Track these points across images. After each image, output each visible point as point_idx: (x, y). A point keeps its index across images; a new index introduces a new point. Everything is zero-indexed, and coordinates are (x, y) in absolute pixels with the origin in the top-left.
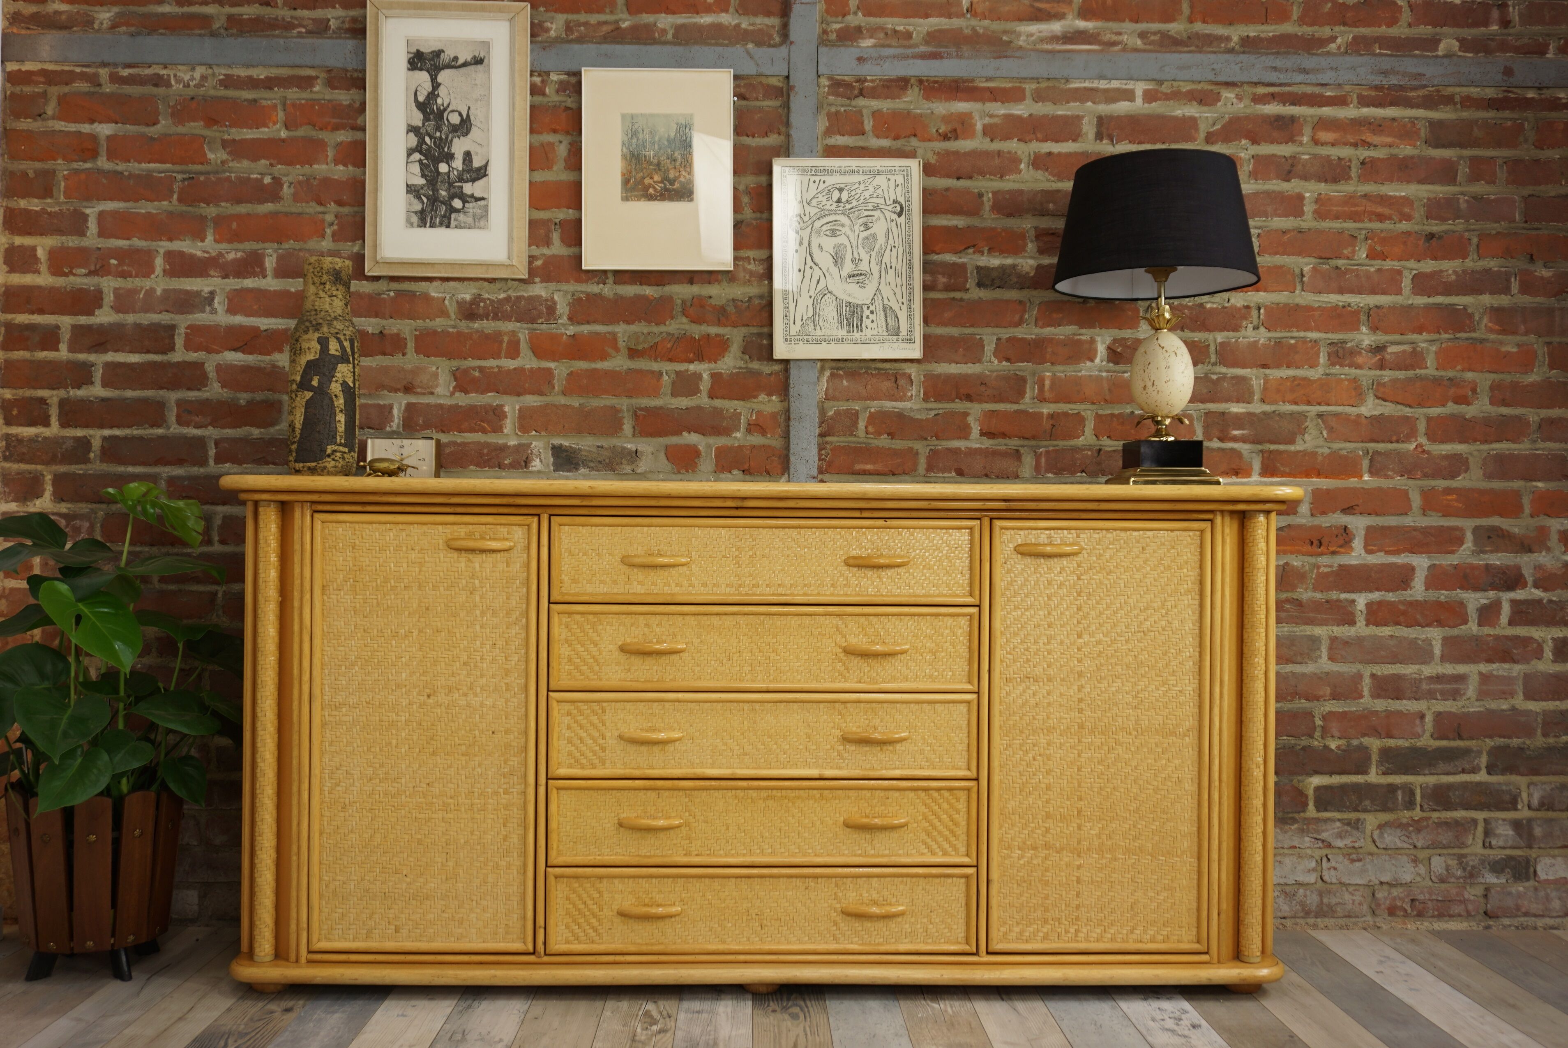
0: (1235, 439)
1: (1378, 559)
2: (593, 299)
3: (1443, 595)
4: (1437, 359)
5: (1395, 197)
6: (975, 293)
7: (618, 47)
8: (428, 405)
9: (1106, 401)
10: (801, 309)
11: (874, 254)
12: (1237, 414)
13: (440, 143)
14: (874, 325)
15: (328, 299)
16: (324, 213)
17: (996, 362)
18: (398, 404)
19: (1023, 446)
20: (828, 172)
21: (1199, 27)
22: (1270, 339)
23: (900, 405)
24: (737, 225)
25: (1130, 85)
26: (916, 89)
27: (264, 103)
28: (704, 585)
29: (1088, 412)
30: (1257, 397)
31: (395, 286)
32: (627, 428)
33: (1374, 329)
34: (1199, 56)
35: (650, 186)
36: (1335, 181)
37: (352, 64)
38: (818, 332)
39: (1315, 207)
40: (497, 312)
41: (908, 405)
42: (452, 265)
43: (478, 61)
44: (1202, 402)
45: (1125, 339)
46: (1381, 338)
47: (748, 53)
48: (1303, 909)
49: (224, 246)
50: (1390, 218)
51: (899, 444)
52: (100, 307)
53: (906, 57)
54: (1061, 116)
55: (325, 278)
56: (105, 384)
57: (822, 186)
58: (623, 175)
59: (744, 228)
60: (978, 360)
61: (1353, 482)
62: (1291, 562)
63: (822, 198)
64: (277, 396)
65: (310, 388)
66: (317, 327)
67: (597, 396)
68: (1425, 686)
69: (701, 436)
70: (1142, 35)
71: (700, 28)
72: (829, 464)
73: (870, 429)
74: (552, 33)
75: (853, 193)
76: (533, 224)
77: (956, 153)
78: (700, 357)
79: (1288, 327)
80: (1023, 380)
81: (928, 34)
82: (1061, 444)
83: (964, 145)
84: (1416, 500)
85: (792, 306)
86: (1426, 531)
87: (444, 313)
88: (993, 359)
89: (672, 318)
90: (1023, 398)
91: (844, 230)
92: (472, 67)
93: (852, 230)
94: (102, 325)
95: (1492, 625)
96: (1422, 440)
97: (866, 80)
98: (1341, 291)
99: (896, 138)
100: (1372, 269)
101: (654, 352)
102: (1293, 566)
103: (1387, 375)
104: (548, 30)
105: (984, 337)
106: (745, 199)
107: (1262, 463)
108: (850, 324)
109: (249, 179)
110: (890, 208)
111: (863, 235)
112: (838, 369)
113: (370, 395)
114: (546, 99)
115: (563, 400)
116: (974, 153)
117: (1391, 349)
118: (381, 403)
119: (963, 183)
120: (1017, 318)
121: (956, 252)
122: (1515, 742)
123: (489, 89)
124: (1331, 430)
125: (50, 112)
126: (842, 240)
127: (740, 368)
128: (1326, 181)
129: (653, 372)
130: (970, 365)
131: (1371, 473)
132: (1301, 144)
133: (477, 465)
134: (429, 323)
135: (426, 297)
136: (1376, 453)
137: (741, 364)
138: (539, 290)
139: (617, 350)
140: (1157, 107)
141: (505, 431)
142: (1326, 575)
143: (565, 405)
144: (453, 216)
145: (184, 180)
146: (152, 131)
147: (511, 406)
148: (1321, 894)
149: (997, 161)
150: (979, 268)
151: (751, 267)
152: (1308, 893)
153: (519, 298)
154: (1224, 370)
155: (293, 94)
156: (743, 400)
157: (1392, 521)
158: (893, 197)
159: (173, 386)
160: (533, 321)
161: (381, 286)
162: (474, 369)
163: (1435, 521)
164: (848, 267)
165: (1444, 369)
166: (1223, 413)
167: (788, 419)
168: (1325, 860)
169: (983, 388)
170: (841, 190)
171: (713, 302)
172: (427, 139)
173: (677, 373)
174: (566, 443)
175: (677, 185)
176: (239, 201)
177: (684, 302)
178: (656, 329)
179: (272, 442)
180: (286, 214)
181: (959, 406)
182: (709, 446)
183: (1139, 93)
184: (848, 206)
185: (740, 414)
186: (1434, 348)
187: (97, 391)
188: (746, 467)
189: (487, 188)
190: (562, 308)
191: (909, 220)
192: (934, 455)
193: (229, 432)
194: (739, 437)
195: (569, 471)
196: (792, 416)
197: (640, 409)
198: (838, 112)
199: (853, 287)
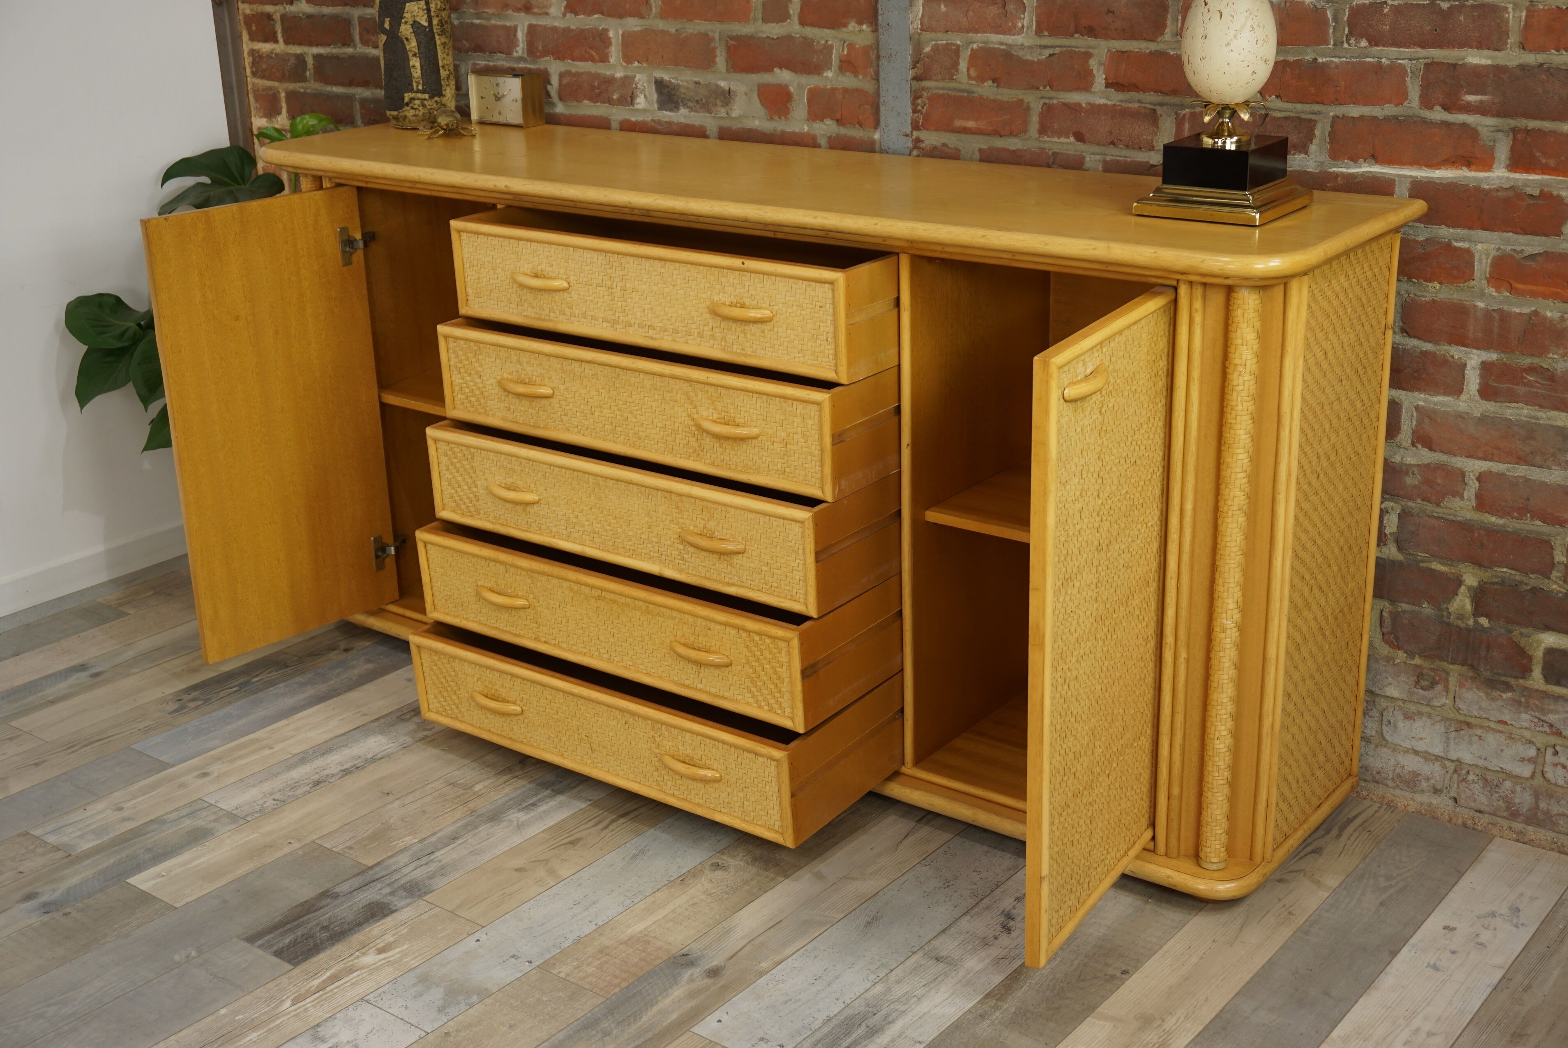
0: (1468, 109)
8: (545, 28)
12: (1477, 66)
18: (521, 25)
19: (1161, 105)
23: (1007, 39)
32: (721, 60)
41: (1018, 39)
44: (1422, 47)
48: (1508, 808)
51: (1007, 95)
62: (1542, 312)
65: (384, 31)
67: (690, 20)
69: (793, 74)
72: (926, 118)
73: (973, 73)
80: (1164, 7)
90: (1162, 33)
102: (1545, 318)
107: (1512, 149)
113: (498, 16)
115: (661, 25)
118: (508, 24)
133: (590, 99)
141: (612, 60)
143: (664, 32)
147: (616, 30)
148: (1537, 795)
152: (1518, 789)
156: (833, 28)
166: (1455, 66)
167: (878, 57)
168: (1550, 751)
169: (1110, 18)
174: (666, 78)
181: (1080, 42)
182: (800, 87)
185: (831, 46)
187: (303, 7)
188: (838, 116)
192: (1048, 110)
194: (831, 77)
195: (671, 110)
196: (882, 53)
197: (732, 38)
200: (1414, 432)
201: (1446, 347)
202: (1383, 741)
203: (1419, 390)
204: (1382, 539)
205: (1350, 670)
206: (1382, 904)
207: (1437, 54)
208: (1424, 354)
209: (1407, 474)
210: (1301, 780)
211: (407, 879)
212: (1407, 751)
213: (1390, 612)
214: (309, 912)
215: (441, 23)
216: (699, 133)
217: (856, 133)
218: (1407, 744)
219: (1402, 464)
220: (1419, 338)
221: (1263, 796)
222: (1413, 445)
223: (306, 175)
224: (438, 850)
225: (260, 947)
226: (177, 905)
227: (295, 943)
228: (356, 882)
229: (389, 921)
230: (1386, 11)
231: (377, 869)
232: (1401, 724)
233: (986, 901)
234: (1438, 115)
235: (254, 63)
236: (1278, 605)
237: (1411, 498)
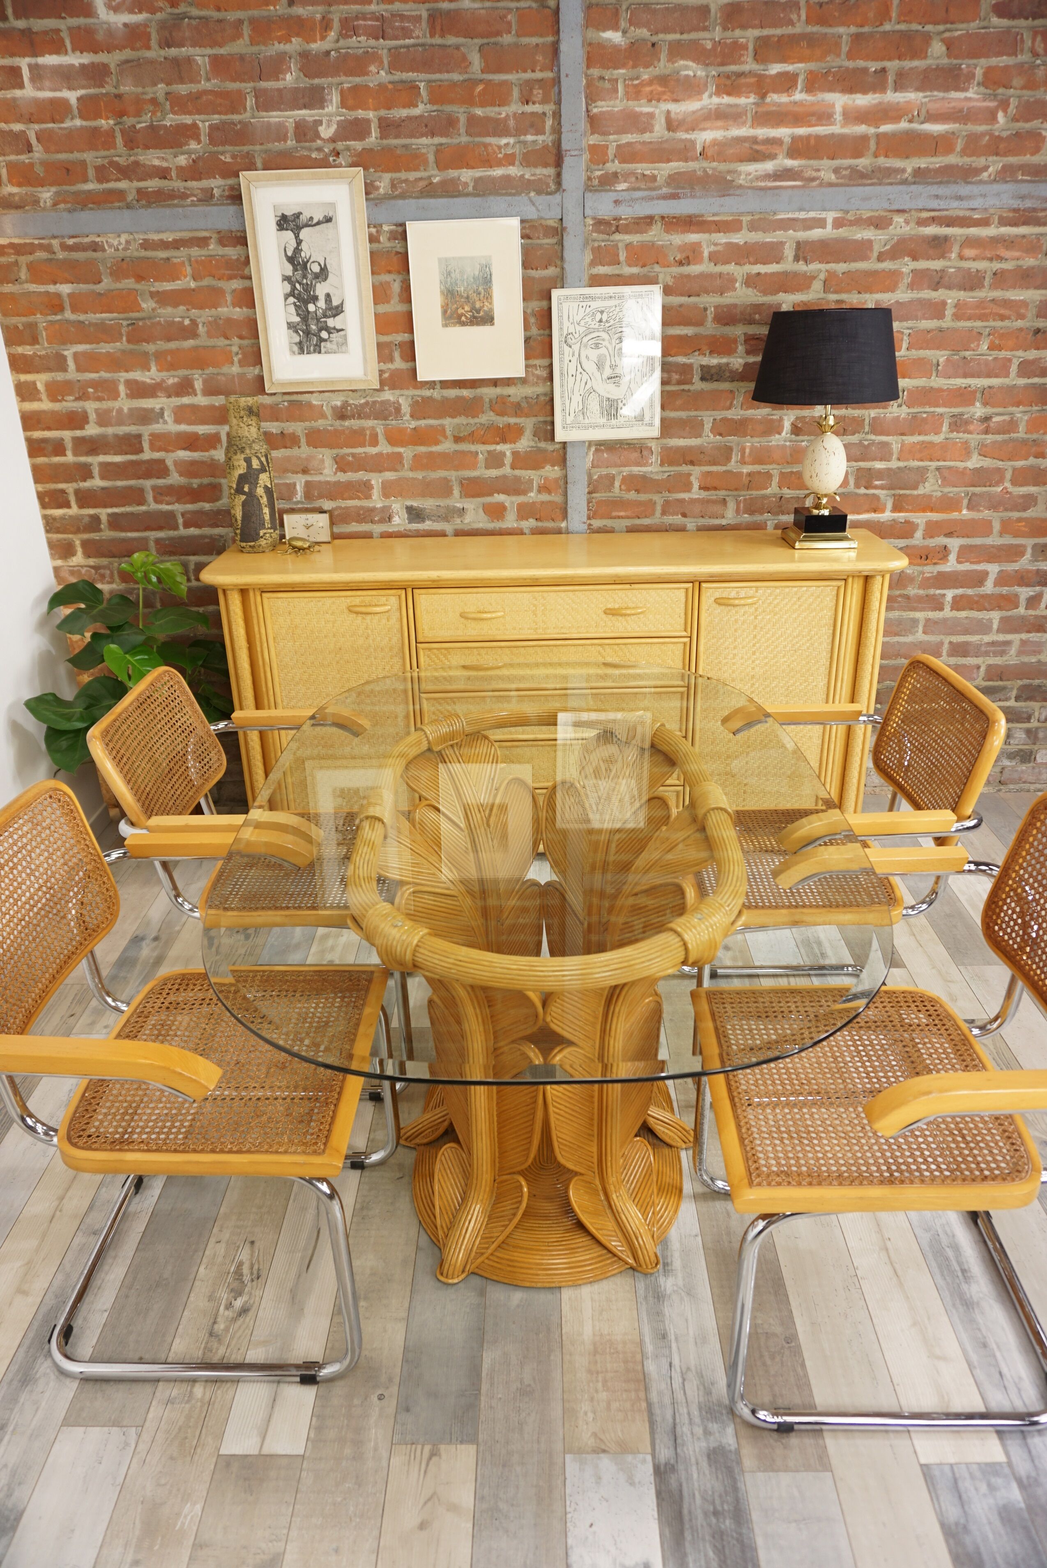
0: (876, 487)
1: (966, 567)
2: (427, 400)
3: (1005, 590)
4: (1027, 426)
5: (1015, 301)
6: (698, 385)
7: (432, 201)
8: (320, 482)
9: (788, 463)
10: (574, 405)
12: (879, 469)
13: (308, 288)
14: (626, 414)
15: (246, 429)
16: (231, 345)
17: (712, 436)
18: (300, 482)
19: (728, 496)
20: (592, 298)
21: (882, 161)
22: (908, 414)
23: (644, 469)
24: (527, 340)
25: (823, 215)
26: (659, 224)
27: (175, 260)
28: (514, 629)
29: (775, 471)
30: (895, 457)
31: (287, 398)
32: (456, 492)
33: (985, 404)
34: (878, 189)
35: (462, 315)
36: (972, 289)
37: (235, 227)
38: (587, 421)
39: (954, 310)
40: (359, 413)
41: (649, 469)
42: (326, 382)
43: (328, 220)
44: (856, 462)
45: (804, 417)
46: (989, 410)
47: (531, 201)
49: (164, 374)
50: (1009, 318)
51: (643, 497)
52: (88, 423)
53: (652, 199)
54: (769, 243)
55: (242, 413)
56: (102, 478)
58: (442, 307)
59: (532, 343)
60: (698, 436)
61: (955, 515)
62: (905, 571)
63: (588, 319)
64: (217, 480)
65: (244, 493)
66: (242, 450)
67: (434, 471)
68: (983, 649)
69: (507, 496)
70: (836, 171)
71: (493, 180)
72: (595, 513)
73: (623, 487)
74: (382, 191)
75: (611, 314)
76: (380, 346)
77: (688, 276)
78: (504, 440)
79: (923, 404)
80: (731, 449)
81: (670, 176)
82: (755, 493)
83: (694, 269)
84: (997, 526)
85: (567, 402)
86: (1000, 548)
87: (323, 416)
88: (710, 434)
89: (483, 412)
90: (730, 462)
91: (604, 343)
92: (324, 225)
93: (610, 343)
94: (91, 436)
95: (1035, 609)
96: (1007, 484)
97: (621, 219)
98: (965, 376)
99: (643, 266)
100: (990, 358)
101: (471, 437)
102: (906, 573)
103: (990, 438)
104: (378, 188)
105: (704, 418)
106: (532, 320)
107: (893, 503)
108: (609, 414)
109: (173, 322)
110: (638, 325)
111: (618, 346)
112: (602, 446)
113: (280, 477)
114: (381, 246)
115: (411, 475)
116: (702, 276)
117: (996, 419)
118: (288, 482)
119: (693, 299)
120: (728, 403)
121: (686, 355)
122: (1036, 682)
123: (338, 241)
124: (944, 479)
125: (23, 277)
126: (603, 351)
127: (532, 447)
128: (965, 290)
129: (471, 452)
130: (693, 439)
131: (969, 508)
132: (950, 259)
133: (357, 522)
134: (313, 424)
135: (309, 405)
136: (974, 494)
137: (532, 444)
138: (388, 395)
139: (446, 437)
140: (843, 232)
141: (374, 498)
142: (928, 578)
143: (413, 479)
144: (323, 344)
145: (129, 325)
146: (100, 288)
147: (376, 480)
149: (718, 282)
150: (702, 367)
151: (538, 372)
153: (374, 402)
154: (873, 437)
155: (195, 252)
156: (535, 470)
157: (978, 541)
158: (640, 316)
159: (148, 475)
160: (386, 419)
161: (279, 398)
162: (348, 455)
163: (1008, 540)
164: (608, 372)
165: (1031, 433)
166: (870, 469)
167: (566, 483)
169: (702, 456)
170: (602, 312)
171: (512, 399)
172: (298, 286)
173: (489, 452)
174: (415, 504)
175: (482, 313)
176: (169, 339)
177: (491, 401)
178: (472, 421)
179: (219, 512)
180: (204, 347)
181: (685, 468)
182: (512, 503)
183: (830, 221)
184: (607, 325)
185: (533, 479)
186: (1026, 418)
187: (97, 482)
188: (538, 517)
189: (344, 321)
190: (406, 409)
192: (667, 503)
193: (190, 507)
194: (532, 496)
195: (419, 523)
196: (568, 481)
197: (464, 479)
198: (599, 246)
199: (611, 387)
207: (862, 464)
216: (443, 534)
217: (549, 525)
234: (863, 491)
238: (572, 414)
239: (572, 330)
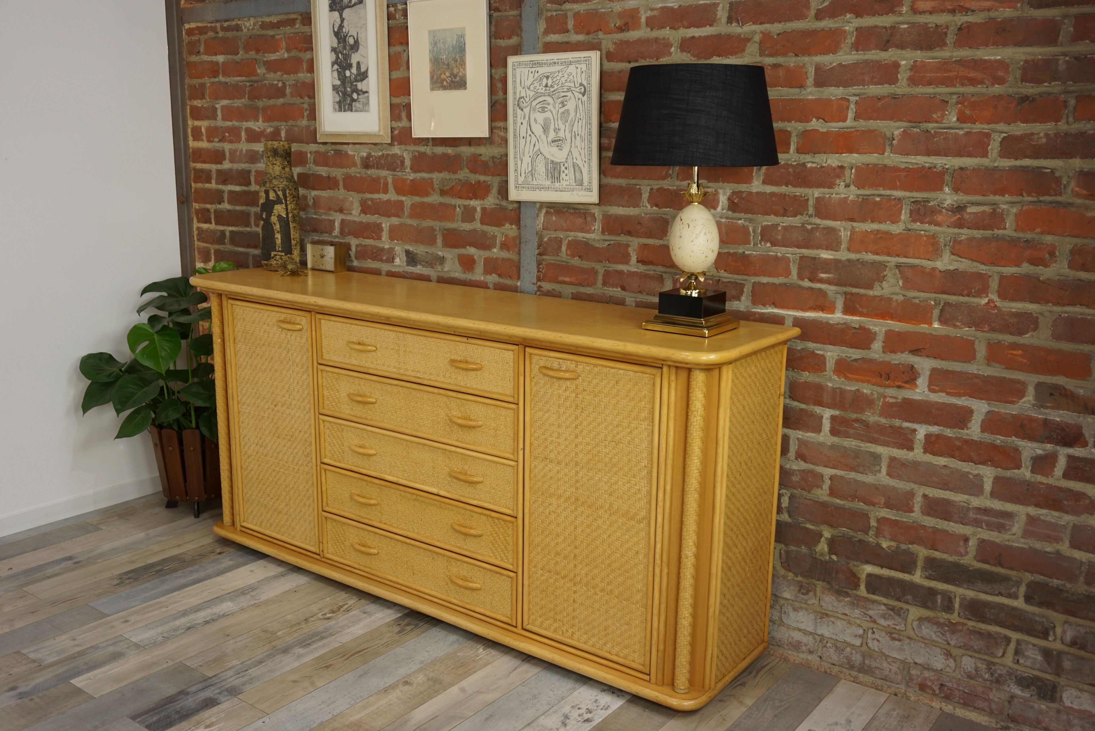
0: (821, 281)
1: (940, 398)
2: (422, 155)
3: (999, 440)
4: (1017, 221)
5: (990, 61)
8: (349, 221)
10: (525, 165)
11: (567, 124)
12: (826, 259)
13: (347, 57)
14: (567, 178)
15: (271, 166)
16: (303, 103)
17: (649, 207)
18: (338, 218)
19: (665, 273)
20: (540, 64)
22: (858, 196)
23: (588, 236)
27: (278, 37)
28: (384, 365)
30: (844, 246)
31: (334, 147)
32: (439, 241)
33: (956, 190)
35: (444, 80)
36: (930, 48)
37: (305, 9)
39: (909, 74)
40: (378, 164)
41: (592, 236)
42: (354, 135)
43: (361, 2)
44: (798, 248)
45: (741, 192)
46: (962, 198)
48: (848, 663)
49: (266, 124)
50: (982, 83)
51: (586, 264)
52: (225, 159)
54: (702, 5)
56: (229, 203)
57: (536, 75)
58: (431, 73)
60: (636, 205)
61: (924, 327)
62: (861, 390)
63: (537, 84)
65: (263, 220)
67: (424, 220)
68: (971, 515)
69: (476, 250)
72: (544, 275)
73: (569, 252)
75: (555, 79)
76: (392, 106)
77: (627, 42)
78: (475, 197)
79: (874, 185)
80: (667, 222)
83: (633, 35)
84: (981, 350)
85: (519, 163)
86: (987, 380)
87: (355, 165)
88: (647, 204)
89: (461, 169)
90: (666, 236)
91: (550, 107)
92: (358, 6)
93: (554, 107)
94: (226, 170)
95: (1046, 475)
96: (994, 297)
98: (928, 153)
99: (589, 33)
100: (961, 132)
101: (452, 191)
102: (863, 393)
103: (965, 233)
105: (642, 187)
106: (499, 85)
107: (845, 303)
108: (553, 177)
109: (273, 84)
110: (577, 90)
111: (561, 110)
112: (551, 208)
113: (326, 214)
114: (398, 22)
115: (409, 221)
116: (640, 42)
117: (970, 210)
118: (331, 218)
120: (665, 173)
122: (1055, 582)
123: (366, 19)
124: (906, 279)
125: (202, 50)
126: (548, 114)
127: (497, 205)
128: (921, 49)
129: (451, 205)
130: (632, 208)
131: (942, 320)
132: (901, 14)
133: (371, 259)
134: (349, 171)
135: (346, 154)
136: (947, 304)
137: (497, 202)
138: (396, 150)
139: (434, 190)
141: (383, 239)
142: (892, 405)
143: (410, 225)
144: (354, 104)
145: (250, 86)
146: (238, 58)
147: (386, 223)
148: (864, 656)
149: (653, 47)
151: (500, 134)
152: (854, 652)
153: (388, 155)
154: (818, 221)
155: (288, 30)
156: (497, 227)
157: (957, 366)
158: (580, 81)
159: (252, 204)
160: (394, 170)
161: (329, 147)
162: (368, 199)
163: (996, 371)
164: (552, 135)
165: (1023, 231)
166: (815, 258)
167: (520, 243)
168: (870, 631)
169: (639, 227)
170: (547, 77)
171: (482, 158)
172: (340, 55)
173: (465, 206)
174: (411, 249)
176: (270, 98)
177: (467, 159)
178: (453, 176)
180: (289, 104)
181: (624, 239)
182: (480, 256)
184: (552, 90)
185: (496, 236)
186: (1014, 210)
187: (226, 206)
188: (499, 273)
189: (368, 85)
190: (408, 162)
191: (589, 98)
192: (607, 274)
194: (496, 252)
195: (413, 266)
196: (522, 240)
197: (445, 229)
198: (552, 16)
199: (555, 150)
200: (796, 452)
201: (813, 407)
202: (782, 623)
203: (799, 429)
204: (779, 511)
205: (762, 583)
206: (775, 716)
207: (806, 252)
208: (801, 410)
209: (793, 475)
210: (733, 643)
211: (230, 685)
212: (794, 629)
213: (785, 551)
214: (170, 702)
215: (294, 216)
216: (427, 279)
217: (508, 282)
218: (794, 625)
219: (790, 469)
220: (798, 401)
221: (709, 652)
222: (796, 459)
223: (214, 293)
224: (250, 669)
225: (138, 722)
226: (96, 696)
227: (159, 720)
228: (200, 686)
229: (215, 709)
230: (780, 228)
231: (214, 679)
232: (791, 614)
233: (555, 708)
234: (806, 283)
235: (198, 234)
236: (717, 544)
237: (795, 488)
238: (523, 175)
239: (523, 94)
